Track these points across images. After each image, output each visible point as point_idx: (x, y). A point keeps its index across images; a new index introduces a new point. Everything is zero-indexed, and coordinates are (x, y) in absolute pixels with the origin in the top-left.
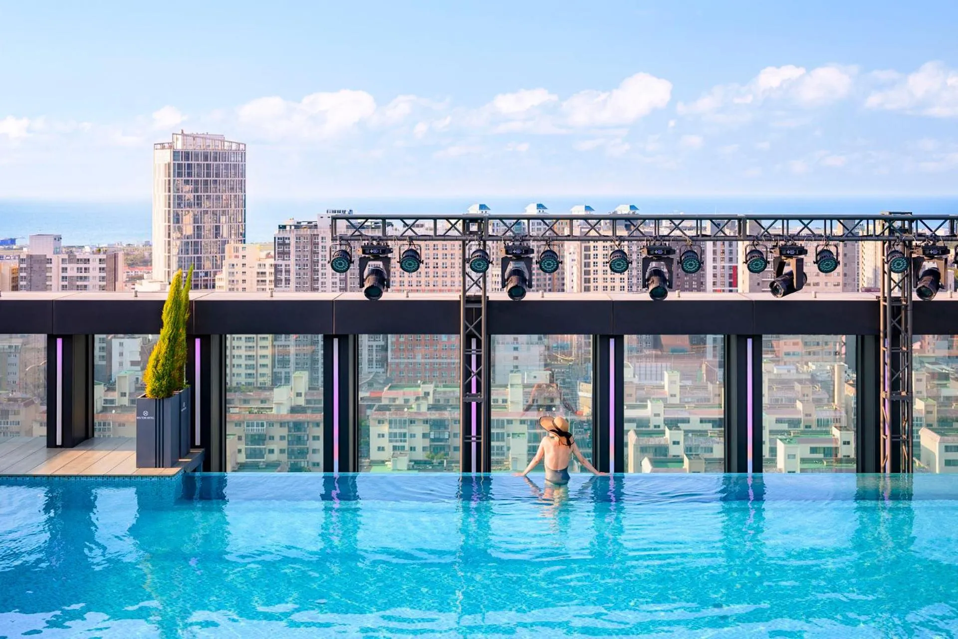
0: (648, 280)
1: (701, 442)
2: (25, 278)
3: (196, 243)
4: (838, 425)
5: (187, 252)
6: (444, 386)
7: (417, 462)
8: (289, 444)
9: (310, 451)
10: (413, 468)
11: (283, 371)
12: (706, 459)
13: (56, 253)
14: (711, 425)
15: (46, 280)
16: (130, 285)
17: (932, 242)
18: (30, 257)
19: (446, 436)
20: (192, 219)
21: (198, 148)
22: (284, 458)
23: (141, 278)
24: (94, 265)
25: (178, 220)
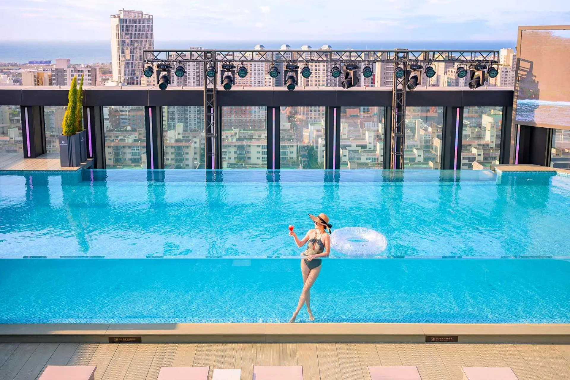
0: (287, 81)
1: (356, 155)
2: (55, 79)
3: (132, 63)
4: (416, 147)
5: (128, 67)
6: (244, 130)
7: (231, 164)
8: (175, 156)
9: (185, 159)
10: (229, 167)
11: (172, 123)
12: (357, 163)
13: (68, 67)
14: (360, 147)
15: (64, 80)
16: (103, 83)
17: (415, 63)
18: (57, 69)
19: (244, 153)
20: (129, 52)
21: (131, 17)
22: (173, 162)
23: (108, 79)
24: (86, 73)
25: (123, 52)
